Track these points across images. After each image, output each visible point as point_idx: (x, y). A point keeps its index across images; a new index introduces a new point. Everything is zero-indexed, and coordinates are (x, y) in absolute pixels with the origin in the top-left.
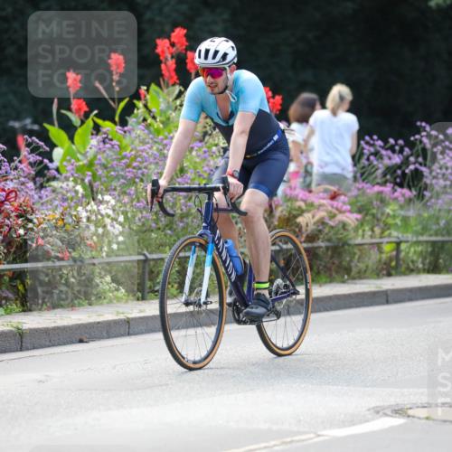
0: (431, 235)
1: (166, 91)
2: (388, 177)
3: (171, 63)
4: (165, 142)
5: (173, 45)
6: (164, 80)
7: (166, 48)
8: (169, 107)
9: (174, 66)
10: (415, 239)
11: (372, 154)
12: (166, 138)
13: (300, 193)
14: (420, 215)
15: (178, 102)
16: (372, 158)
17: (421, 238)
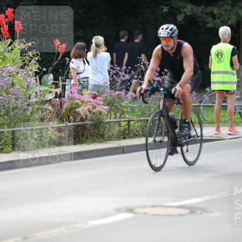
0: (146, 117)
1: (3, 42)
2: (123, 86)
3: (6, 27)
4: (3, 69)
5: (7, 17)
6: (2, 36)
7: (3, 19)
8: (5, 51)
9: (8, 29)
10: (138, 119)
11: (114, 74)
12: (4, 67)
13: (76, 95)
14: (140, 106)
15: (10, 48)
16: (114, 76)
17: (141, 118)
